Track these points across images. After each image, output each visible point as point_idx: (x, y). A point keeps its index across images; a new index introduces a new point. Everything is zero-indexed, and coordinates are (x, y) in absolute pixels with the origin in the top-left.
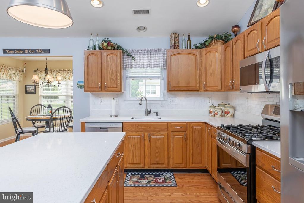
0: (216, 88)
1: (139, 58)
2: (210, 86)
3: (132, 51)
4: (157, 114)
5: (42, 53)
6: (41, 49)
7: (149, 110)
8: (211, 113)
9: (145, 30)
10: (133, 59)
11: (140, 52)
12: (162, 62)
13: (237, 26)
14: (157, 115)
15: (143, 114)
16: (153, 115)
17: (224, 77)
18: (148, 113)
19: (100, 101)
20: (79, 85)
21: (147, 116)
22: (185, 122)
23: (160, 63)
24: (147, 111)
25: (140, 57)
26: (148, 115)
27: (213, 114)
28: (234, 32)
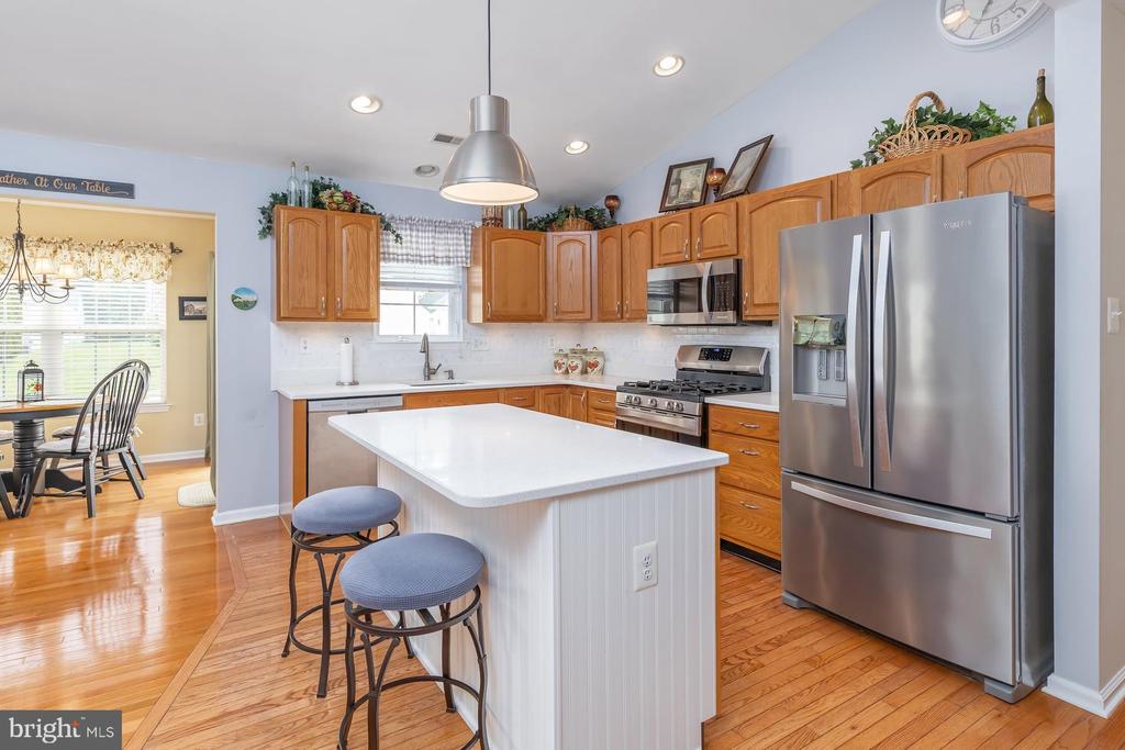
0: (580, 316)
1: (409, 238)
2: (567, 312)
3: (393, 218)
4: (451, 375)
5: (106, 195)
6: (101, 182)
7: (434, 365)
8: (560, 368)
9: (432, 174)
10: (397, 241)
11: (410, 225)
12: (464, 254)
13: (615, 198)
14: (451, 377)
15: (419, 376)
16: (441, 377)
17: (599, 295)
18: (430, 372)
19: (303, 345)
20: (237, 300)
21: (429, 379)
22: (531, 387)
23: (459, 254)
24: (429, 369)
25: (411, 236)
26: (432, 377)
27: (564, 369)
28: (609, 207)
